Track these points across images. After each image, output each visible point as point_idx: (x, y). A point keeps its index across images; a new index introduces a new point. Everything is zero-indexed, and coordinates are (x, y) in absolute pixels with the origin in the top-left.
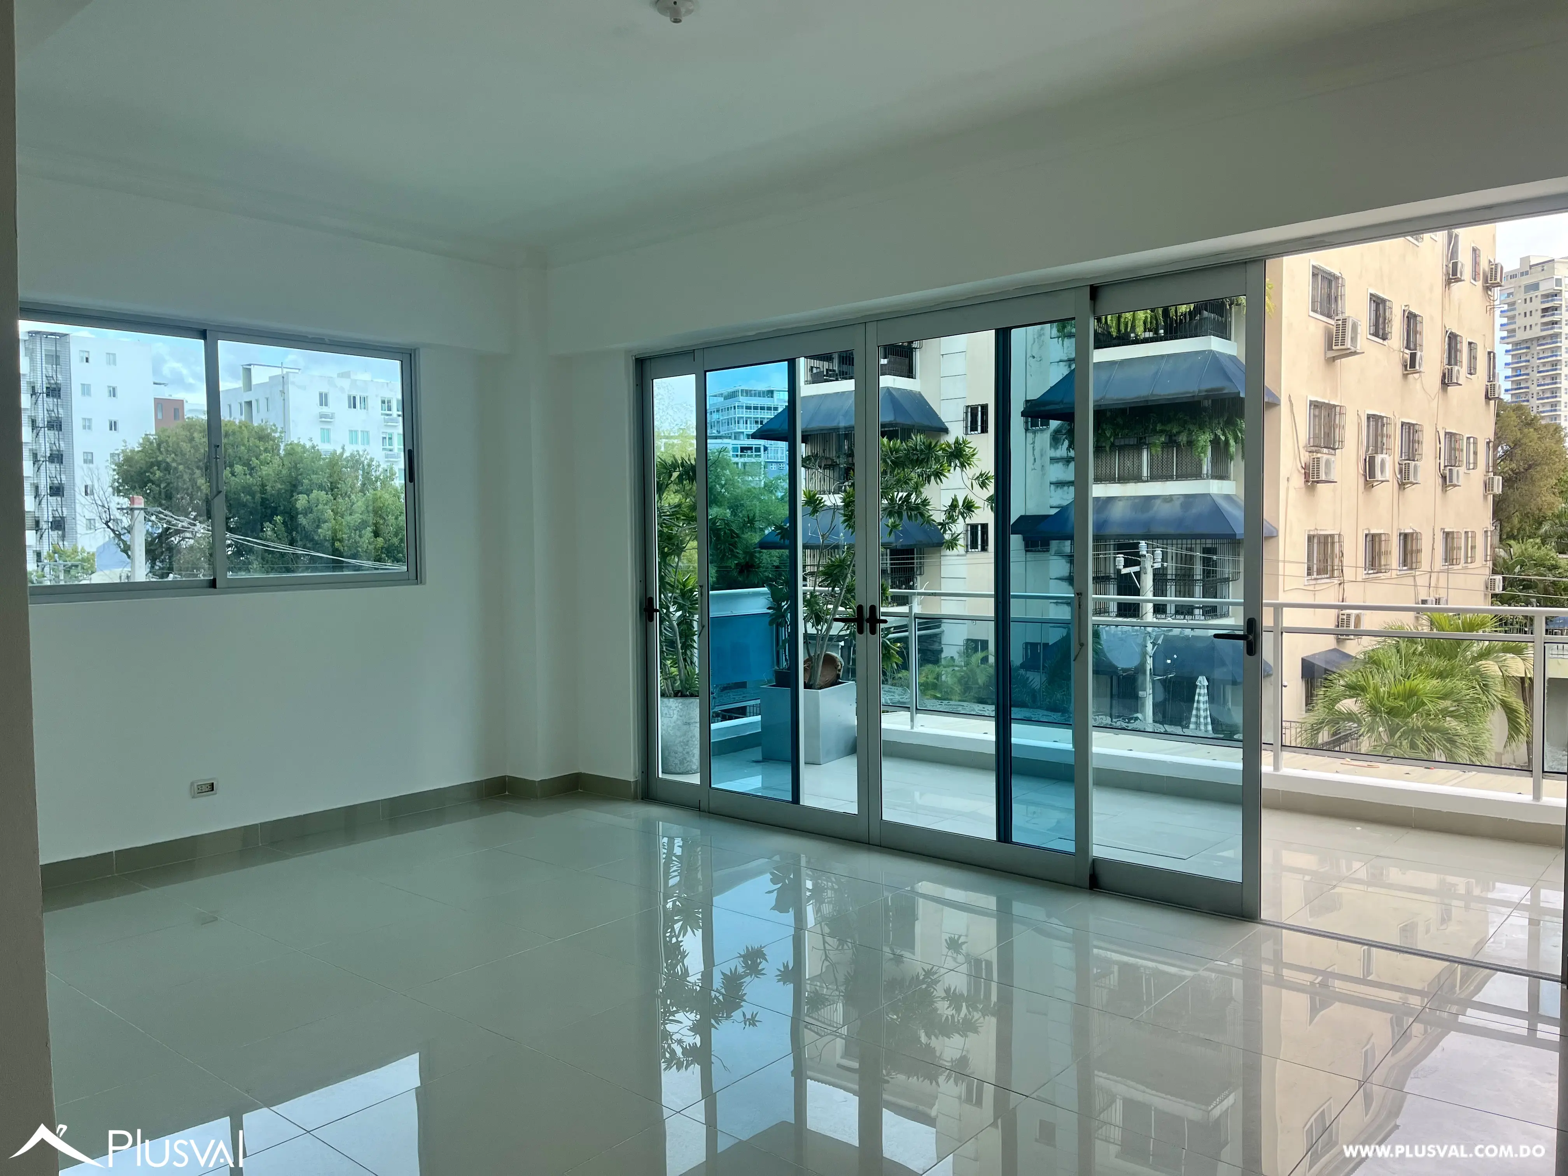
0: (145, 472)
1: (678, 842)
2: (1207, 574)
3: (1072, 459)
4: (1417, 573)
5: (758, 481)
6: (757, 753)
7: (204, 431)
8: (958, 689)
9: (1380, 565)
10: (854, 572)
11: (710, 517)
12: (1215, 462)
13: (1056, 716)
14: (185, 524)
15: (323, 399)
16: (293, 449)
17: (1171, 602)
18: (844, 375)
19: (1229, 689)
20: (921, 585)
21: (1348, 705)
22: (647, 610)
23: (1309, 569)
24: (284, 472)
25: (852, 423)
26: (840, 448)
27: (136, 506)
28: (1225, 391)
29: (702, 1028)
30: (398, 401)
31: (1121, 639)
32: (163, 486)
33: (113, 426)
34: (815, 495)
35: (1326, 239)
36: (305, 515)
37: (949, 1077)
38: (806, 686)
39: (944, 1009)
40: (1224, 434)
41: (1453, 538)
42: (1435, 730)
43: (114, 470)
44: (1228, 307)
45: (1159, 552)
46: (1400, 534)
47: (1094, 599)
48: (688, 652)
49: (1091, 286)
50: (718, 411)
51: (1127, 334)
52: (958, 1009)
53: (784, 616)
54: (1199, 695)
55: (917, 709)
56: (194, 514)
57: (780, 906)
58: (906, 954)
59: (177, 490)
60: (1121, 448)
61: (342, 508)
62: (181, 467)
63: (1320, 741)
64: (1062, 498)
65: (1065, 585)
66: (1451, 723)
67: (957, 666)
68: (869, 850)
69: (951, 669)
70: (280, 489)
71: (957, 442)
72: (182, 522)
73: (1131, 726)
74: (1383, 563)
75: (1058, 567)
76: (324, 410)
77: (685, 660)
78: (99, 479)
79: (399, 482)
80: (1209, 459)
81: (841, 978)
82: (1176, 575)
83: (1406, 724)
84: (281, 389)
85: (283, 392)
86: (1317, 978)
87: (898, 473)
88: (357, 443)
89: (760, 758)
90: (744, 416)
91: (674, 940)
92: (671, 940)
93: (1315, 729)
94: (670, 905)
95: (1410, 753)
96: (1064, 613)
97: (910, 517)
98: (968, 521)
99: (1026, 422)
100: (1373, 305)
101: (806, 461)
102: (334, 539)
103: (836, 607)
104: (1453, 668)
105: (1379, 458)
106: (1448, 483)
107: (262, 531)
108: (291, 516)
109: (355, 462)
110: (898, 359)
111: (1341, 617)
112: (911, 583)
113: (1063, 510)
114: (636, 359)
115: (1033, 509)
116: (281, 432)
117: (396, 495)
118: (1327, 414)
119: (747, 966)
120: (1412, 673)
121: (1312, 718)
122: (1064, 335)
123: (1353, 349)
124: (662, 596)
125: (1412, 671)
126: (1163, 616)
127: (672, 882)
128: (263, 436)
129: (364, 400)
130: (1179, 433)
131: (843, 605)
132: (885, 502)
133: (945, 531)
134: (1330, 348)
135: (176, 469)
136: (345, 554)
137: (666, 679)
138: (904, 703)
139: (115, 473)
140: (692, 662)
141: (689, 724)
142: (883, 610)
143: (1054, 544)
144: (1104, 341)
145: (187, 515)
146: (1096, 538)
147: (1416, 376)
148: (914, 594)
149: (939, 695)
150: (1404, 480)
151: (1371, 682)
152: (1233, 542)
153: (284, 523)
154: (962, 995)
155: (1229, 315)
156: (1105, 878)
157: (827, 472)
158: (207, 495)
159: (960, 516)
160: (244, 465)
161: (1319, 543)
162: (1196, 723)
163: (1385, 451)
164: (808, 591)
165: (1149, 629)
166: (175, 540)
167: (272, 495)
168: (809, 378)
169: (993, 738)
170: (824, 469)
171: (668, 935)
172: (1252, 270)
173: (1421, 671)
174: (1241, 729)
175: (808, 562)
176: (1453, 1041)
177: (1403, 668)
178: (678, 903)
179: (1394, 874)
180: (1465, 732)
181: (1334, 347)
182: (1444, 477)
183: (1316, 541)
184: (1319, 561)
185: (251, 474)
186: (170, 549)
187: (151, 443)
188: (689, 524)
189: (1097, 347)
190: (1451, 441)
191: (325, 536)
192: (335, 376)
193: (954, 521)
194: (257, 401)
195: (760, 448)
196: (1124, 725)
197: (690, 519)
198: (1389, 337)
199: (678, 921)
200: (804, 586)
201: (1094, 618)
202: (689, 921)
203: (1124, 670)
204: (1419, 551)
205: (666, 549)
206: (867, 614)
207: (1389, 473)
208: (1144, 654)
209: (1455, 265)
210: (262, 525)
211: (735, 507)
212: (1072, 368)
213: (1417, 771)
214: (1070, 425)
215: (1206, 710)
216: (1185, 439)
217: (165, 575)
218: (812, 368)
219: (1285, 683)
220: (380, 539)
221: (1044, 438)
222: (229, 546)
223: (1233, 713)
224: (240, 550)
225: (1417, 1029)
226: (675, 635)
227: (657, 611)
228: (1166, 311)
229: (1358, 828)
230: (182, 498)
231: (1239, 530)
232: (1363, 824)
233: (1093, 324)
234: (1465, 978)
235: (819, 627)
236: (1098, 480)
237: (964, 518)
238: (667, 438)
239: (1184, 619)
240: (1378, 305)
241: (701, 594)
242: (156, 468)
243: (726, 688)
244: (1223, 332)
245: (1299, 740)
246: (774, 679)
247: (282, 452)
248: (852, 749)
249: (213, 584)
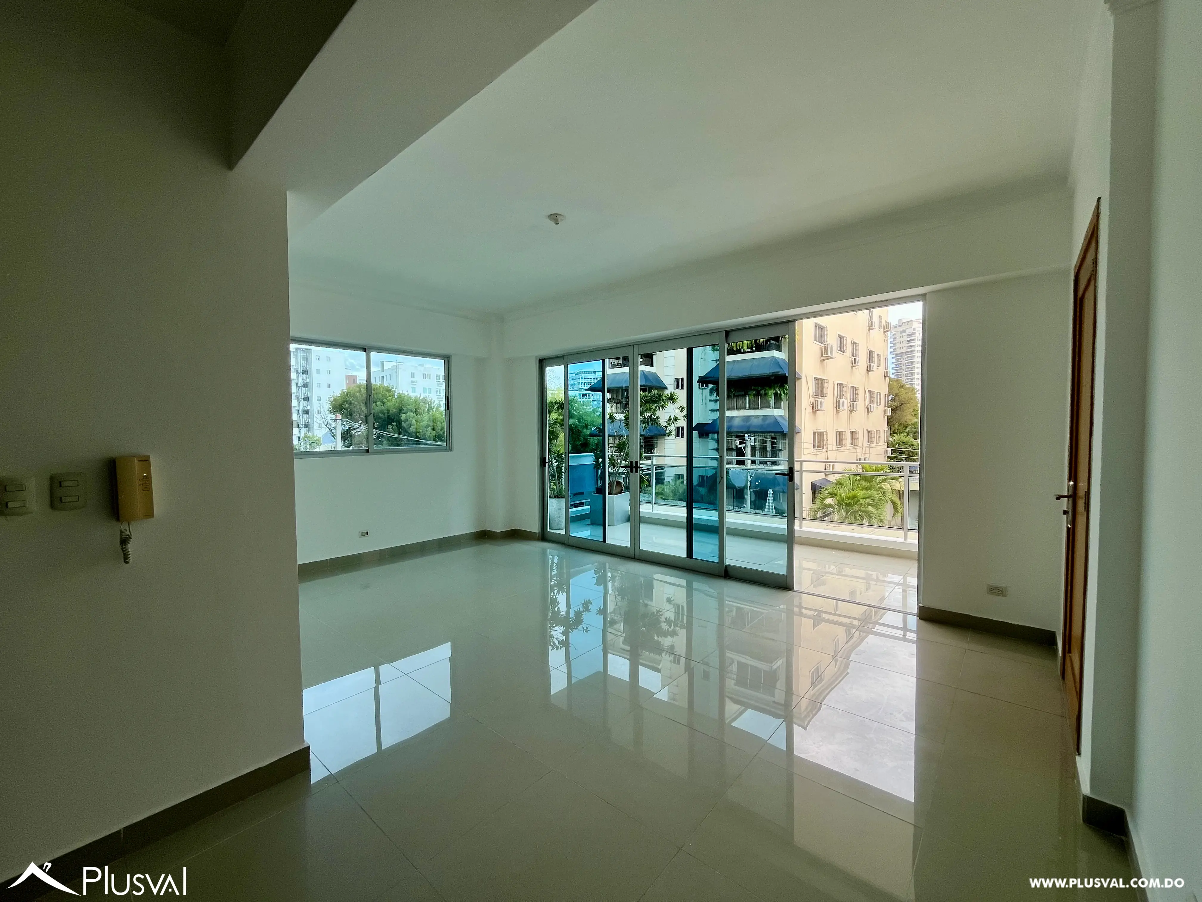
0: (342, 405)
1: (556, 557)
2: (772, 447)
3: (718, 400)
4: (857, 448)
5: (589, 409)
6: (589, 521)
7: (365, 388)
8: (671, 494)
9: (842, 444)
10: (629, 447)
11: (569, 424)
12: (776, 401)
13: (711, 506)
14: (357, 426)
15: (413, 375)
16: (400, 395)
17: (758, 459)
18: (625, 365)
19: (781, 494)
20: (656, 452)
21: (829, 501)
22: (543, 462)
23: (814, 445)
24: (397, 405)
25: (628, 385)
26: (623, 395)
27: (338, 419)
28: (780, 373)
29: (566, 633)
30: (443, 376)
31: (737, 474)
32: (348, 410)
33: (329, 386)
34: (612, 415)
35: (820, 313)
36: (405, 422)
37: (666, 654)
38: (609, 494)
39: (664, 626)
40: (779, 391)
41: (871, 433)
42: (864, 512)
43: (329, 404)
44: (781, 339)
45: (753, 438)
46: (850, 431)
47: (727, 458)
48: (560, 480)
49: (726, 331)
50: (573, 380)
51: (740, 350)
52: (670, 627)
53: (600, 465)
54: (769, 497)
55: (654, 503)
56: (361, 421)
57: (598, 584)
58: (649, 603)
59: (354, 412)
60: (738, 396)
61: (419, 419)
62: (356, 403)
63: (818, 516)
64: (714, 417)
65: (715, 452)
66: (871, 509)
67: (671, 485)
68: (635, 561)
69: (668, 486)
70: (395, 412)
71: (671, 393)
72: (356, 425)
73: (742, 510)
74: (843, 443)
75: (712, 444)
76: (414, 379)
77: (559, 483)
78: (323, 407)
79: (443, 408)
80: (774, 401)
81: (622, 613)
82: (760, 448)
83: (853, 509)
84: (396, 371)
85: (396, 372)
86: (815, 613)
87: (647, 406)
88: (426, 393)
89: (590, 523)
90: (584, 382)
91: (554, 597)
92: (553, 597)
93: (816, 511)
94: (552, 583)
95: (854, 521)
96: (714, 464)
97: (652, 424)
98: (676, 425)
99: (699, 385)
100: (839, 339)
101: (609, 400)
102: (416, 432)
103: (621, 461)
104: (871, 485)
105: (841, 401)
106: (869, 411)
107: (388, 429)
108: (399, 423)
109: (425, 401)
110: (647, 359)
111: (827, 465)
112: (652, 451)
113: (714, 421)
114: (540, 359)
115: (702, 421)
116: (396, 389)
117: (441, 414)
118: (821, 382)
119: (584, 607)
120: (855, 488)
121: (815, 507)
122: (714, 350)
123: (831, 356)
124: (550, 456)
125: (855, 487)
126: (755, 465)
127: (553, 574)
128: (389, 391)
129: (429, 375)
130: (761, 390)
131: (625, 460)
132: (641, 417)
133: (666, 430)
134: (822, 356)
135: (354, 403)
136: (421, 438)
137: (551, 491)
138: (650, 501)
139: (330, 405)
140: (562, 484)
141: (561, 509)
142: (641, 462)
143: (710, 435)
144: (731, 352)
145: (358, 422)
146: (728, 433)
147: (857, 367)
148: (654, 456)
149: (663, 497)
150: (852, 409)
151: (839, 492)
152: (783, 435)
153: (397, 425)
154: (672, 620)
155: (781, 342)
156: (731, 573)
157: (618, 405)
158: (366, 414)
159: (672, 423)
160: (381, 402)
161: (818, 435)
162: (768, 509)
163: (844, 398)
164: (610, 454)
165: (749, 470)
166: (353, 432)
167: (392, 414)
168: (611, 367)
169: (686, 515)
170: (617, 404)
171: (552, 595)
172: (790, 324)
173: (858, 487)
174: (786, 512)
175: (610, 442)
176: (871, 639)
177: (852, 486)
178: (556, 582)
179: (847, 571)
180: (876, 512)
181: (824, 356)
182: (868, 409)
183: (816, 434)
184: (818, 442)
185: (383, 406)
186: (351, 436)
187: (344, 393)
188: (561, 427)
189: (728, 355)
190: (870, 394)
191: (412, 431)
192: (417, 365)
193: (670, 425)
194: (386, 375)
195: (590, 395)
196: (739, 510)
197: (562, 425)
198: (845, 351)
199: (556, 589)
200: (609, 452)
201: (727, 466)
202: (561, 589)
203: (738, 487)
204: (858, 438)
205: (551, 437)
206: (634, 465)
207: (846, 407)
208: (747, 480)
209: (872, 322)
210: (388, 426)
211: (580, 419)
212: (718, 363)
213: (857, 528)
214: (717, 386)
215: (772, 503)
216: (763, 393)
217: (349, 447)
218: (611, 362)
219: (804, 492)
220: (434, 432)
221: (706, 391)
222: (375, 434)
223: (783, 505)
224: (379, 436)
225: (857, 634)
226: (554, 472)
227: (547, 463)
228: (756, 341)
229: (834, 552)
230: (356, 415)
231: (786, 430)
232: (836, 551)
233: (726, 346)
234: (876, 613)
235: (614, 470)
236: (728, 409)
237: (674, 424)
238: (551, 390)
239: (763, 466)
240: (841, 338)
241: (566, 456)
242: (346, 403)
243: (575, 494)
244: (779, 348)
245: (810, 516)
246: (596, 491)
247: (396, 397)
248: (628, 520)
249: (368, 451)
